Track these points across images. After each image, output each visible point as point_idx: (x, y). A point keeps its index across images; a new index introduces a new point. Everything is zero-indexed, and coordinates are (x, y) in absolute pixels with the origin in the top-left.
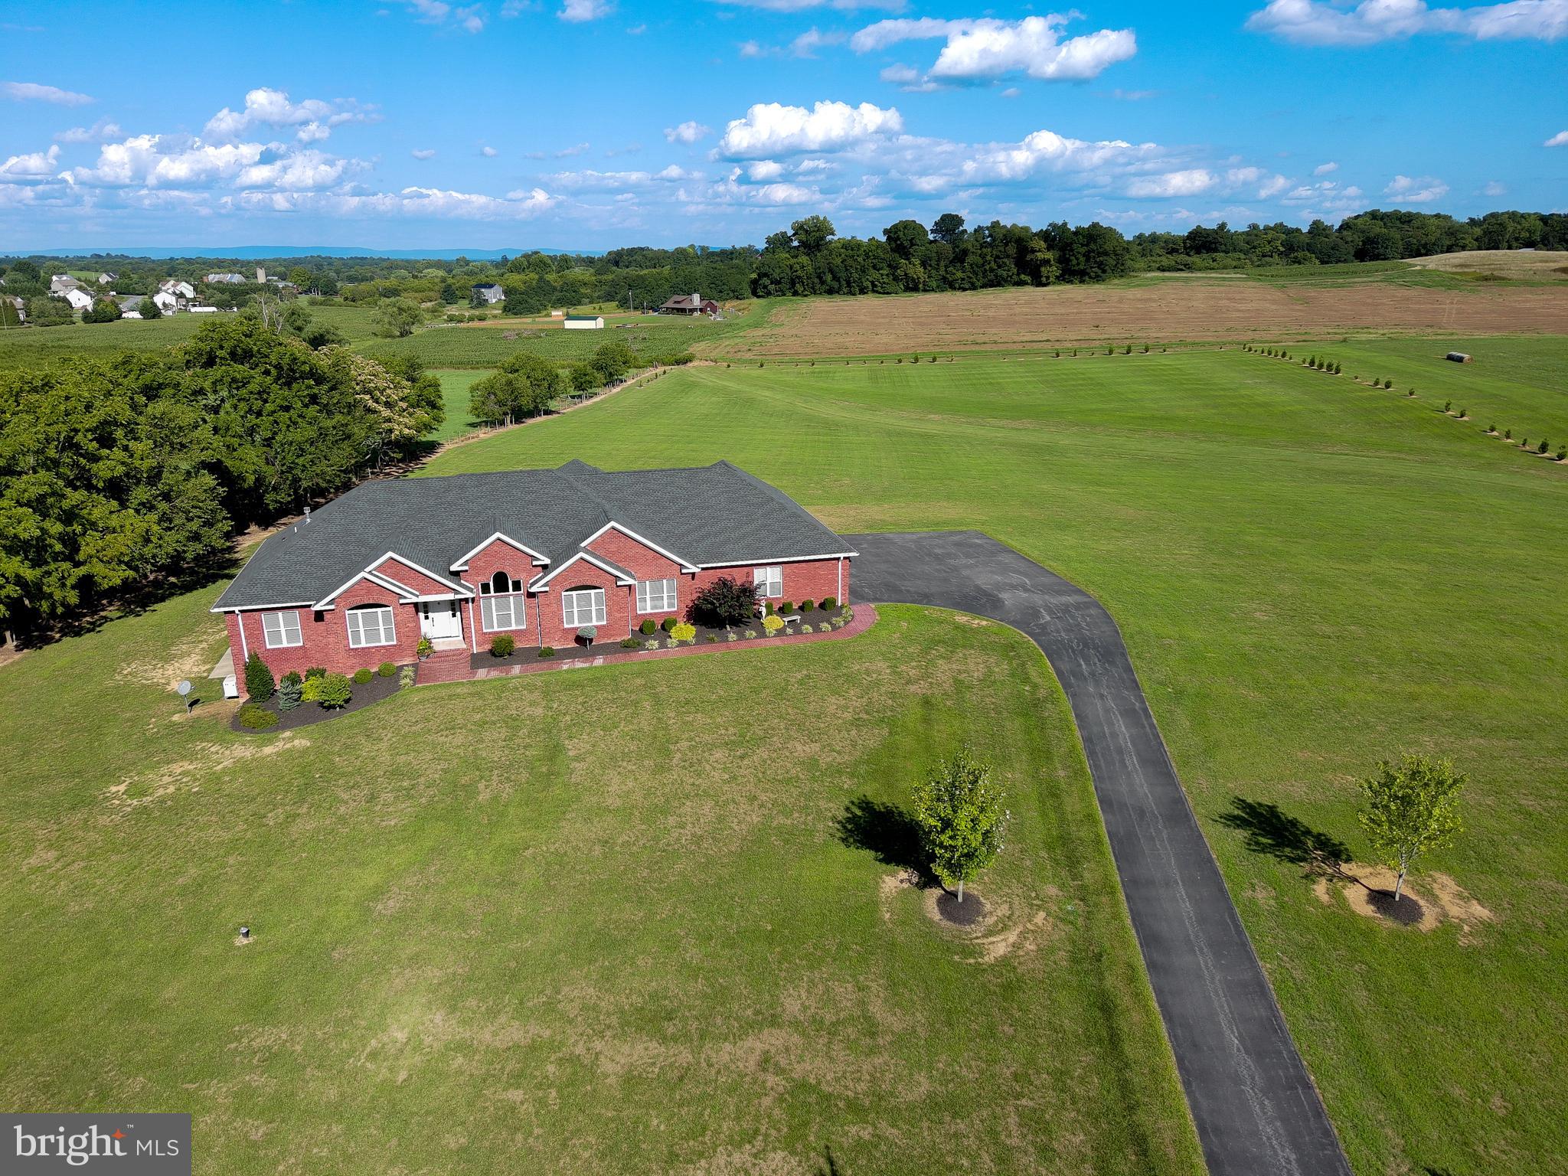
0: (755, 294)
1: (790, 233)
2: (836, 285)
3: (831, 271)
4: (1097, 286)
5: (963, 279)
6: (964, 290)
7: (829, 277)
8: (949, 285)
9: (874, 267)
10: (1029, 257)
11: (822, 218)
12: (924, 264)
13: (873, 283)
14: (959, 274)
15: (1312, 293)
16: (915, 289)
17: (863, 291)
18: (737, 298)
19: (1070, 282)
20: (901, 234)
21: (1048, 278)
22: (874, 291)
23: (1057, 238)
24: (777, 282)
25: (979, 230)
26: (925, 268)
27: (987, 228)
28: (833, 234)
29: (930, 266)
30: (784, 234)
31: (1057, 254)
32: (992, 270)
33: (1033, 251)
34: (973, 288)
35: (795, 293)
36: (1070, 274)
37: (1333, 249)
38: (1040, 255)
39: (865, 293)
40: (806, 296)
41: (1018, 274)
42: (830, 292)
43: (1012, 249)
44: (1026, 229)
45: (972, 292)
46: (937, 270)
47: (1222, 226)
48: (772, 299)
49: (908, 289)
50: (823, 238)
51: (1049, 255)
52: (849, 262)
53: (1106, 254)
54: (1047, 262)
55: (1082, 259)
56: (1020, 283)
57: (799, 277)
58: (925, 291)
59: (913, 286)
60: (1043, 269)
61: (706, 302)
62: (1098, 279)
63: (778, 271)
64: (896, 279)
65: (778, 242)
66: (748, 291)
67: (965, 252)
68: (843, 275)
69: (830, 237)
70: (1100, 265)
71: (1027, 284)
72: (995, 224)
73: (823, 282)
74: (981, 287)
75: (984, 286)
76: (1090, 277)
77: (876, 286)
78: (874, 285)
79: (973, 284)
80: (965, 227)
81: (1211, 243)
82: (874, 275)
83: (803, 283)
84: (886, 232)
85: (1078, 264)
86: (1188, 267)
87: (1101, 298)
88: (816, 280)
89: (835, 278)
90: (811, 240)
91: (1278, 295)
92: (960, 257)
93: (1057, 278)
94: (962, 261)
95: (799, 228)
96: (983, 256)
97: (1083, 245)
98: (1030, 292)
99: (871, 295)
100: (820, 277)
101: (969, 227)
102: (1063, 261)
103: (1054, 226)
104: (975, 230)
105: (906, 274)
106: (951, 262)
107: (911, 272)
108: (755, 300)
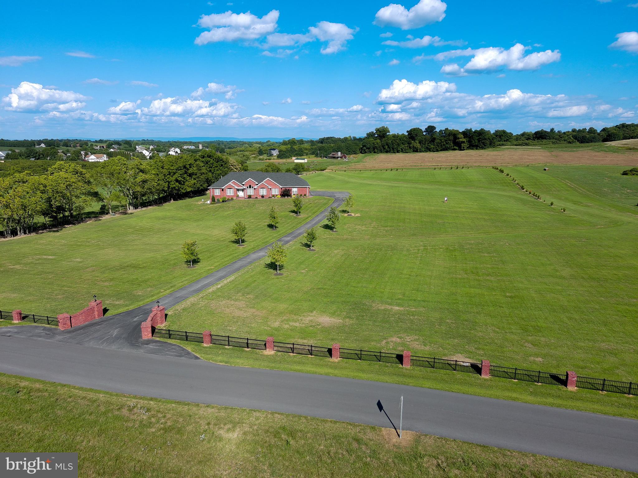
0: (361, 153)
1: (375, 132)
2: (389, 149)
3: (387, 144)
4: (482, 151)
5: (434, 148)
6: (434, 152)
7: (386, 147)
8: (428, 150)
9: (402, 143)
10: (457, 141)
11: (385, 127)
12: (420, 143)
13: (402, 149)
14: (432, 146)
15: (561, 153)
16: (417, 151)
17: (398, 152)
18: (355, 154)
19: (473, 149)
20: (412, 133)
21: (464, 148)
22: (402, 152)
23: (467, 134)
24: (369, 149)
25: (441, 131)
26: (420, 144)
27: (444, 130)
28: (389, 132)
29: (422, 143)
30: (372, 132)
31: (468, 139)
32: (444, 145)
33: (459, 138)
34: (437, 151)
35: (375, 152)
36: (472, 146)
38: (461, 140)
39: (399, 152)
40: (378, 153)
41: (454, 146)
42: (387, 152)
43: (452, 138)
44: (457, 131)
45: (437, 152)
46: (425, 145)
47: (552, 130)
48: (367, 154)
49: (414, 151)
50: (385, 134)
51: (464, 140)
52: (394, 141)
53: (485, 139)
54: (464, 142)
55: (477, 141)
56: (454, 149)
57: (376, 147)
58: (420, 152)
59: (416, 150)
60: (462, 144)
61: (342, 155)
62: (482, 148)
63: (369, 145)
64: (410, 148)
65: (370, 135)
66: (358, 151)
67: (435, 139)
68: (391, 146)
69: (388, 134)
70: (483, 143)
71: (457, 150)
72: (447, 129)
73: (384, 149)
74: (440, 151)
75: (441, 150)
76: (480, 148)
77: (403, 150)
78: (402, 150)
79: (437, 150)
80: (436, 130)
82: (403, 146)
83: (377, 149)
84: (407, 132)
85: (475, 143)
87: (481, 154)
88: (382, 148)
89: (389, 147)
90: (381, 134)
91: (549, 154)
92: (433, 140)
93: (468, 148)
94: (434, 142)
95: (378, 130)
96: (441, 140)
97: (477, 136)
98: (458, 153)
99: (401, 153)
100: (383, 147)
101: (438, 130)
102: (469, 142)
103: (467, 130)
104: (440, 131)
105: (413, 146)
106: (430, 142)
107: (415, 145)
108: (361, 155)
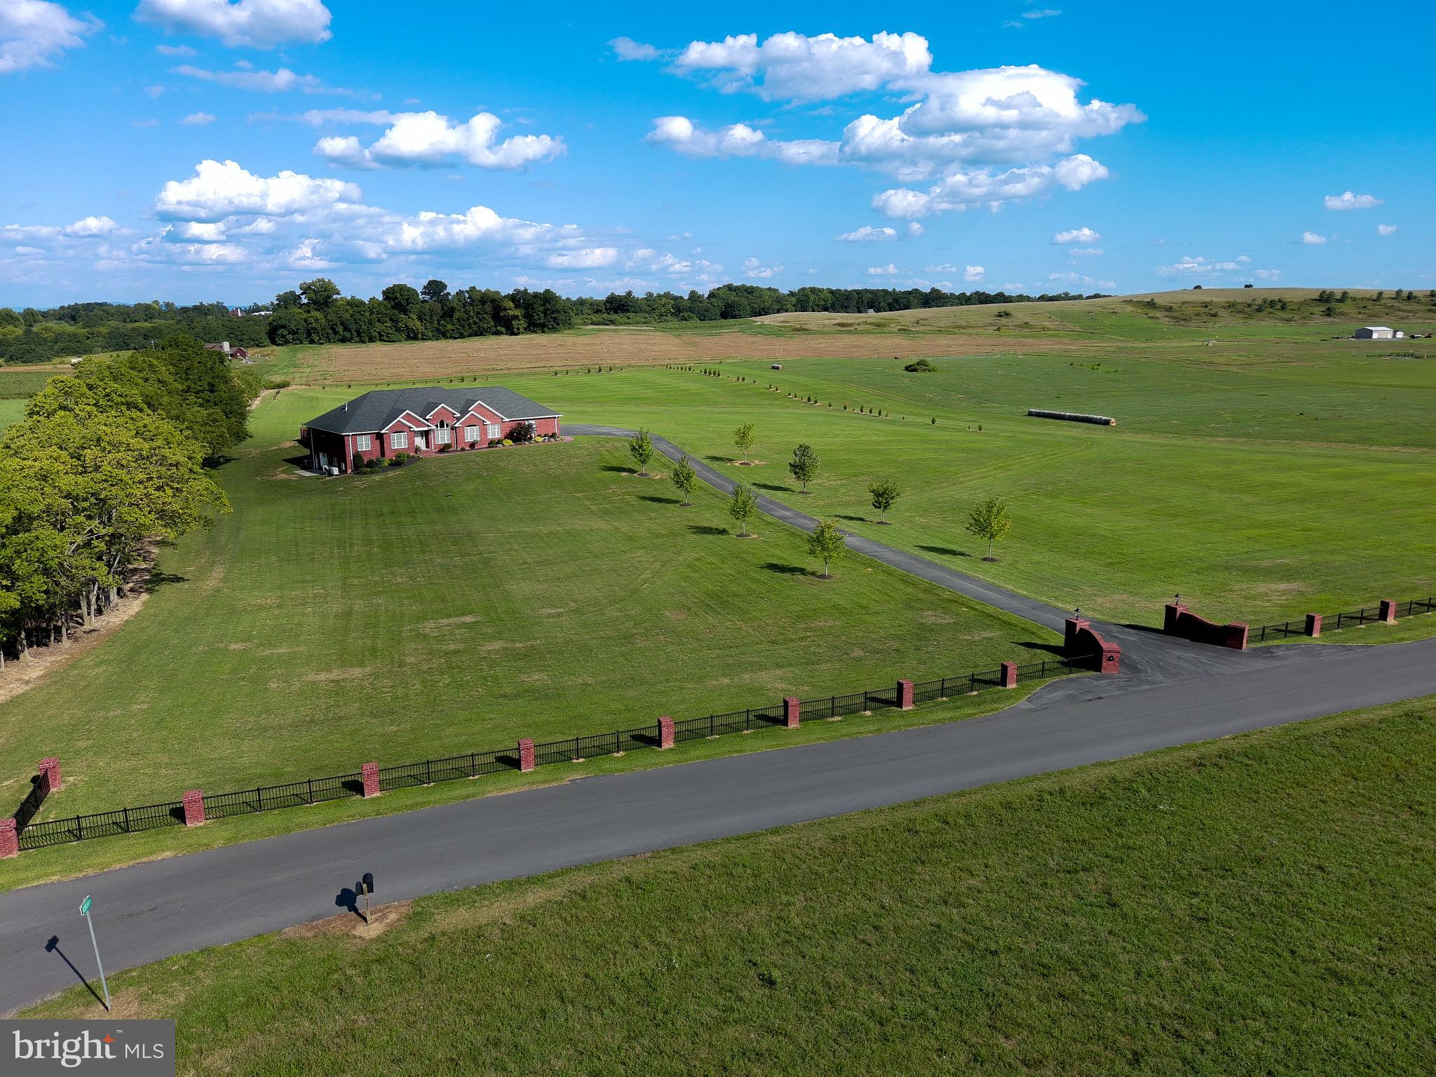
0: (274, 343)
1: (299, 292)
2: (348, 335)
3: (342, 324)
4: (554, 335)
5: (453, 330)
6: (455, 338)
7: (340, 329)
8: (442, 334)
9: (379, 321)
10: (502, 314)
11: (327, 281)
12: (420, 318)
13: (379, 333)
14: (450, 327)
15: (698, 339)
16: (415, 338)
17: (371, 340)
18: (258, 346)
19: (535, 332)
20: (399, 295)
21: (518, 329)
22: (381, 340)
23: (520, 298)
24: (294, 333)
25: (460, 293)
26: (422, 322)
27: (467, 291)
28: (338, 294)
29: (426, 320)
30: (292, 293)
31: (523, 311)
32: (475, 323)
33: (505, 309)
34: (462, 336)
35: (312, 342)
36: (534, 326)
37: (706, 311)
38: (511, 313)
39: (373, 341)
40: (322, 344)
41: (495, 326)
42: (343, 340)
43: (488, 307)
44: (498, 293)
45: (462, 340)
46: (431, 323)
47: (629, 293)
48: (291, 347)
49: (409, 338)
50: (330, 297)
51: (517, 312)
52: (357, 316)
53: (558, 312)
54: (516, 317)
55: (542, 315)
56: (497, 333)
57: (313, 328)
58: (423, 339)
59: (412, 336)
60: (513, 322)
61: (235, 349)
62: (554, 330)
63: (293, 323)
64: (398, 330)
65: (288, 300)
66: (267, 341)
67: (452, 310)
68: (353, 327)
69: (335, 297)
70: (555, 319)
71: (503, 334)
72: (473, 289)
73: (335, 333)
74: (468, 336)
75: (470, 335)
76: (549, 329)
77: (382, 336)
78: (381, 336)
79: (461, 334)
80: (448, 290)
81: (624, 306)
82: (379, 327)
83: (318, 333)
84: (384, 293)
85: (539, 319)
86: (612, 322)
87: (560, 343)
88: (330, 331)
89: (346, 329)
90: (321, 299)
91: (676, 341)
92: (449, 313)
93: (525, 329)
94: (451, 316)
95: (306, 289)
96: (467, 312)
97: (541, 305)
98: (506, 339)
99: (379, 343)
100: (333, 329)
101: (452, 289)
102: (528, 316)
103: (518, 291)
104: (457, 293)
105: (406, 326)
106: (442, 317)
107: (411, 324)
108: (274, 347)
